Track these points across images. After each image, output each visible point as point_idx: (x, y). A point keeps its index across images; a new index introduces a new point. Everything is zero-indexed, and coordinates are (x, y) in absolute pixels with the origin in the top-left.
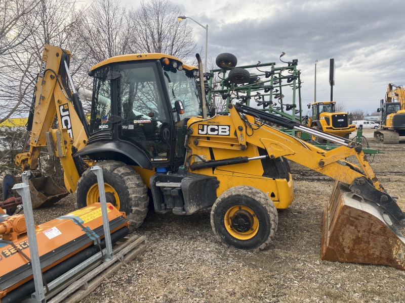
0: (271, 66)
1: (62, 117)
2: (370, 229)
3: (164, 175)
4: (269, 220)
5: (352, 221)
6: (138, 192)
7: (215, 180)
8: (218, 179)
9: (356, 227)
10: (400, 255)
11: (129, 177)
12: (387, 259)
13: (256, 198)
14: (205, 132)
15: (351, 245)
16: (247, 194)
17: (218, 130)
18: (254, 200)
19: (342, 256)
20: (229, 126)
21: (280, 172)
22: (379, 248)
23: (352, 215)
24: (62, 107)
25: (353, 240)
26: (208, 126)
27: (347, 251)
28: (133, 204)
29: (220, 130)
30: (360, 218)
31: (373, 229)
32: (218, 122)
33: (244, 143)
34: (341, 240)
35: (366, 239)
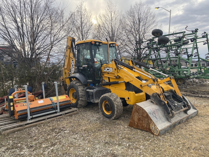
0: (182, 33)
1: (72, 63)
2: (143, 115)
3: (92, 87)
4: (114, 107)
5: (137, 111)
6: (82, 93)
7: (109, 90)
8: (111, 90)
9: (139, 113)
10: (153, 128)
11: (80, 87)
12: (149, 129)
13: (111, 98)
14: (105, 71)
15: (137, 121)
16: (108, 96)
17: (109, 70)
18: (110, 99)
19: (134, 125)
20: (112, 68)
21: (131, 88)
22: (146, 124)
23: (137, 108)
24: (72, 60)
25: (138, 119)
26: (106, 68)
27: (136, 123)
28: (80, 97)
29: (110, 70)
30: (140, 110)
31: (144, 115)
32: (109, 67)
33: (116, 76)
34: (134, 119)
35: (142, 119)
